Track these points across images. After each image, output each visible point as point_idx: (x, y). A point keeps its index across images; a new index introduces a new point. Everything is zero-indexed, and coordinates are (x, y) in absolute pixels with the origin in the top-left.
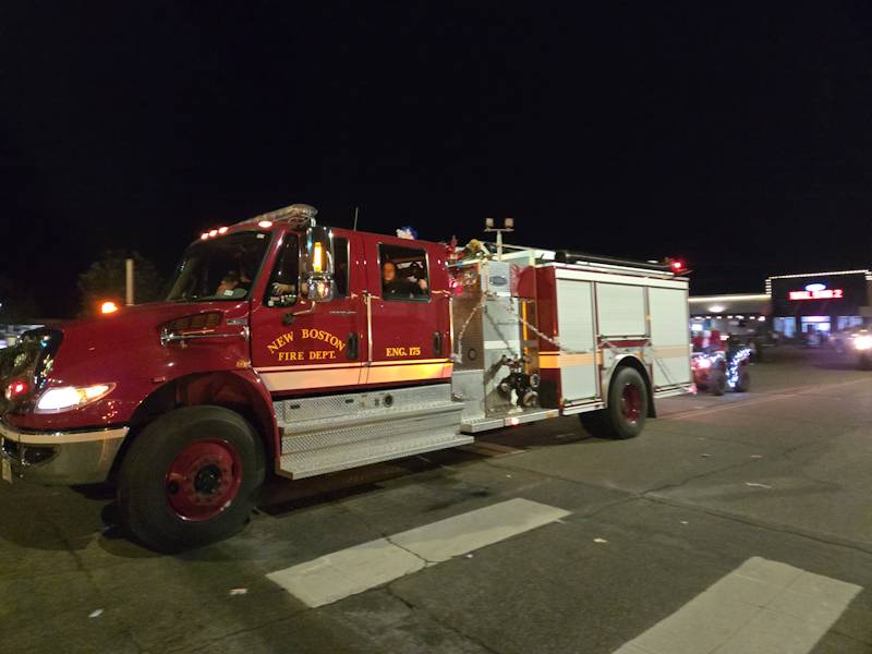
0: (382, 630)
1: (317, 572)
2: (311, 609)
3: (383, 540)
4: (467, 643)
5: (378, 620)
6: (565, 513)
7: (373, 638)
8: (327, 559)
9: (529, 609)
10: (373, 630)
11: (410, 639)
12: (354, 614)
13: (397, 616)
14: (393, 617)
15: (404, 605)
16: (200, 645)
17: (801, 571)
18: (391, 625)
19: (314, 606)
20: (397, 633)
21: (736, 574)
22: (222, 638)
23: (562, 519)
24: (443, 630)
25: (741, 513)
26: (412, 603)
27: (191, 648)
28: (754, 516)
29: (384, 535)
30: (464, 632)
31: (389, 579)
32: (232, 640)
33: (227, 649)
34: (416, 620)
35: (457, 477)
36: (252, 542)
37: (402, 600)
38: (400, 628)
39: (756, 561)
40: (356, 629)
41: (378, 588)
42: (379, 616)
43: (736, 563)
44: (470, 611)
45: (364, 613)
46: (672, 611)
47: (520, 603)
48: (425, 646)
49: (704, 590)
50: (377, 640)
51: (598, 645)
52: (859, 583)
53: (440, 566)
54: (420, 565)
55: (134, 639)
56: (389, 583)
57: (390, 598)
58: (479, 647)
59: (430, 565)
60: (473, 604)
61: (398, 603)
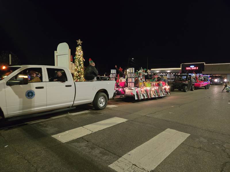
0: (80, 147)
1: (64, 135)
2: (63, 143)
3: (82, 127)
4: (101, 149)
5: (80, 145)
6: (127, 120)
7: (78, 149)
8: (67, 132)
9: (116, 141)
10: (78, 147)
11: (87, 149)
12: (74, 144)
13: (84, 144)
14: (83, 144)
15: (86, 141)
16: (34, 152)
17: (178, 131)
18: (83, 146)
19: (64, 142)
20: (84, 147)
21: (164, 132)
22: (40, 150)
23: (126, 121)
24: (95, 146)
25: (167, 119)
26: (88, 141)
27: (32, 153)
28: (169, 120)
29: (82, 126)
30: (100, 146)
31: (83, 136)
32: (43, 151)
33: (42, 153)
34: (89, 145)
35: (101, 112)
36: (47, 129)
37: (86, 140)
38: (85, 146)
39: (168, 129)
40: (74, 147)
41: (80, 138)
42: (80, 144)
43: (164, 130)
44: (102, 142)
45: (76, 143)
46: (148, 140)
47: (114, 140)
48: (91, 150)
49: (156, 136)
50: (79, 149)
51: (131, 148)
52: (190, 134)
53: (95, 132)
54: (91, 132)
55: (17, 151)
56: (83, 137)
57: (83, 140)
58: (103, 150)
59: (93, 132)
60: (103, 140)
61: (85, 141)
